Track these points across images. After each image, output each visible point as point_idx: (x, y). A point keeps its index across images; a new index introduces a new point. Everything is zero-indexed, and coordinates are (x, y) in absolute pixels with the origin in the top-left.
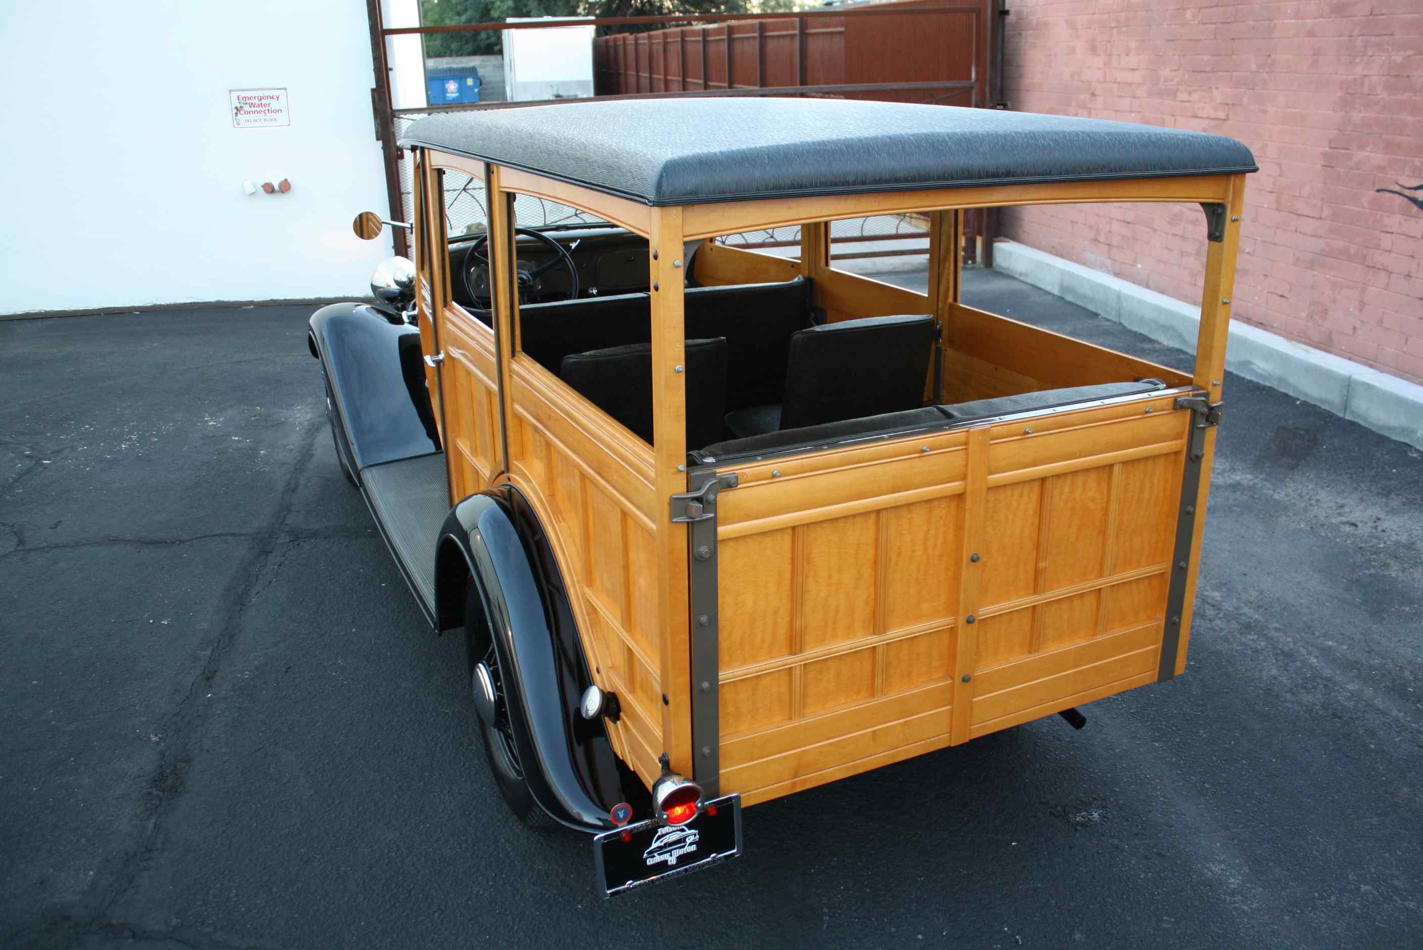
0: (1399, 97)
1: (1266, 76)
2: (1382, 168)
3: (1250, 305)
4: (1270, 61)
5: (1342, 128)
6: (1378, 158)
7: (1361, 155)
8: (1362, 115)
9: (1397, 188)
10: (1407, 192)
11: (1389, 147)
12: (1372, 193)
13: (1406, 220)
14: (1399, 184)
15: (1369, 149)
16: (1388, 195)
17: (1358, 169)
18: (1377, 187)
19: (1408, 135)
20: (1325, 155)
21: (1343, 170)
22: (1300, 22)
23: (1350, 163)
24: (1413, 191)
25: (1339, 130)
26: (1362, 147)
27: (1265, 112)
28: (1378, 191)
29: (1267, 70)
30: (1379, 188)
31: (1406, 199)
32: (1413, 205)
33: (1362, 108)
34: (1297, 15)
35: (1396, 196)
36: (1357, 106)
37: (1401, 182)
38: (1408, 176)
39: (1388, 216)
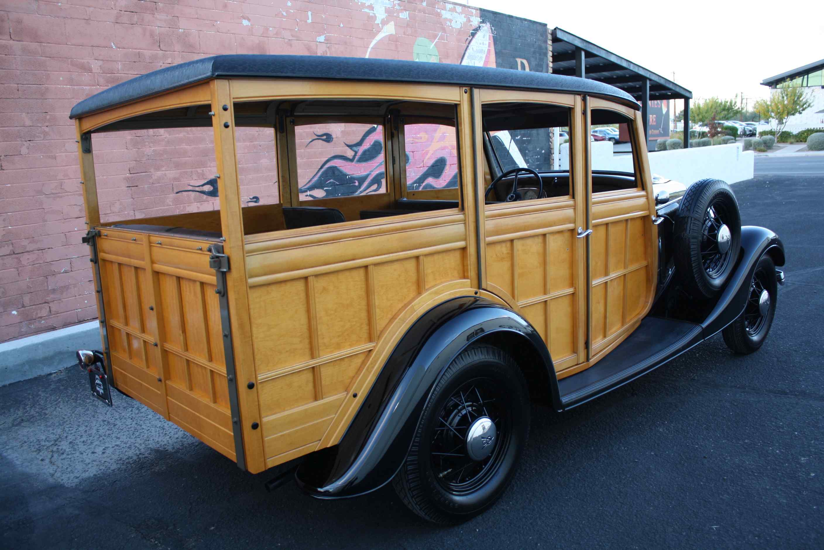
0: (177, 135)
1: (47, 129)
2: (175, 179)
3: (80, 310)
4: (48, 117)
5: (138, 160)
6: (172, 174)
7: (159, 173)
8: (153, 149)
9: (190, 188)
10: (197, 189)
11: (177, 166)
12: (172, 196)
13: (201, 204)
14: (191, 186)
15: (163, 169)
16: (184, 193)
17: (159, 183)
18: (175, 191)
19: (190, 157)
20: (127, 179)
21: (146, 186)
22: (76, 87)
23: (151, 181)
24: (201, 187)
25: (135, 161)
26: (158, 169)
27: (55, 158)
28: (177, 193)
29: (47, 124)
30: (178, 191)
31: (197, 193)
32: (202, 195)
33: (152, 145)
34: (71, 81)
35: (191, 193)
36: (147, 143)
37: (191, 184)
38: (195, 180)
39: (188, 206)
